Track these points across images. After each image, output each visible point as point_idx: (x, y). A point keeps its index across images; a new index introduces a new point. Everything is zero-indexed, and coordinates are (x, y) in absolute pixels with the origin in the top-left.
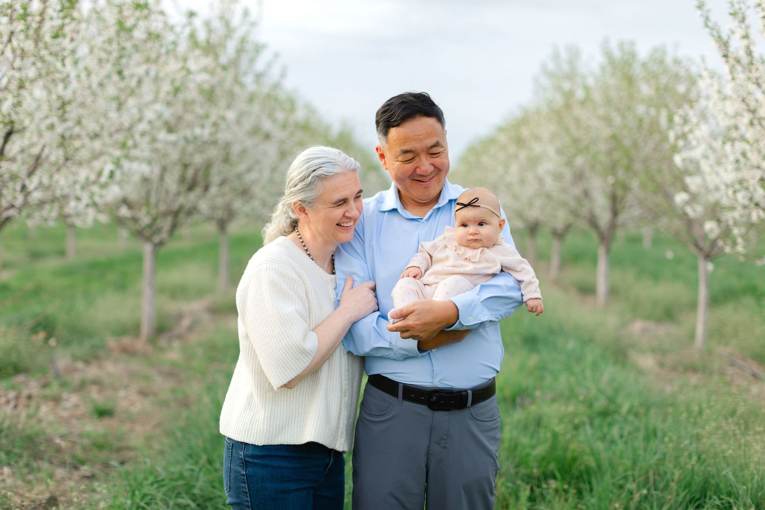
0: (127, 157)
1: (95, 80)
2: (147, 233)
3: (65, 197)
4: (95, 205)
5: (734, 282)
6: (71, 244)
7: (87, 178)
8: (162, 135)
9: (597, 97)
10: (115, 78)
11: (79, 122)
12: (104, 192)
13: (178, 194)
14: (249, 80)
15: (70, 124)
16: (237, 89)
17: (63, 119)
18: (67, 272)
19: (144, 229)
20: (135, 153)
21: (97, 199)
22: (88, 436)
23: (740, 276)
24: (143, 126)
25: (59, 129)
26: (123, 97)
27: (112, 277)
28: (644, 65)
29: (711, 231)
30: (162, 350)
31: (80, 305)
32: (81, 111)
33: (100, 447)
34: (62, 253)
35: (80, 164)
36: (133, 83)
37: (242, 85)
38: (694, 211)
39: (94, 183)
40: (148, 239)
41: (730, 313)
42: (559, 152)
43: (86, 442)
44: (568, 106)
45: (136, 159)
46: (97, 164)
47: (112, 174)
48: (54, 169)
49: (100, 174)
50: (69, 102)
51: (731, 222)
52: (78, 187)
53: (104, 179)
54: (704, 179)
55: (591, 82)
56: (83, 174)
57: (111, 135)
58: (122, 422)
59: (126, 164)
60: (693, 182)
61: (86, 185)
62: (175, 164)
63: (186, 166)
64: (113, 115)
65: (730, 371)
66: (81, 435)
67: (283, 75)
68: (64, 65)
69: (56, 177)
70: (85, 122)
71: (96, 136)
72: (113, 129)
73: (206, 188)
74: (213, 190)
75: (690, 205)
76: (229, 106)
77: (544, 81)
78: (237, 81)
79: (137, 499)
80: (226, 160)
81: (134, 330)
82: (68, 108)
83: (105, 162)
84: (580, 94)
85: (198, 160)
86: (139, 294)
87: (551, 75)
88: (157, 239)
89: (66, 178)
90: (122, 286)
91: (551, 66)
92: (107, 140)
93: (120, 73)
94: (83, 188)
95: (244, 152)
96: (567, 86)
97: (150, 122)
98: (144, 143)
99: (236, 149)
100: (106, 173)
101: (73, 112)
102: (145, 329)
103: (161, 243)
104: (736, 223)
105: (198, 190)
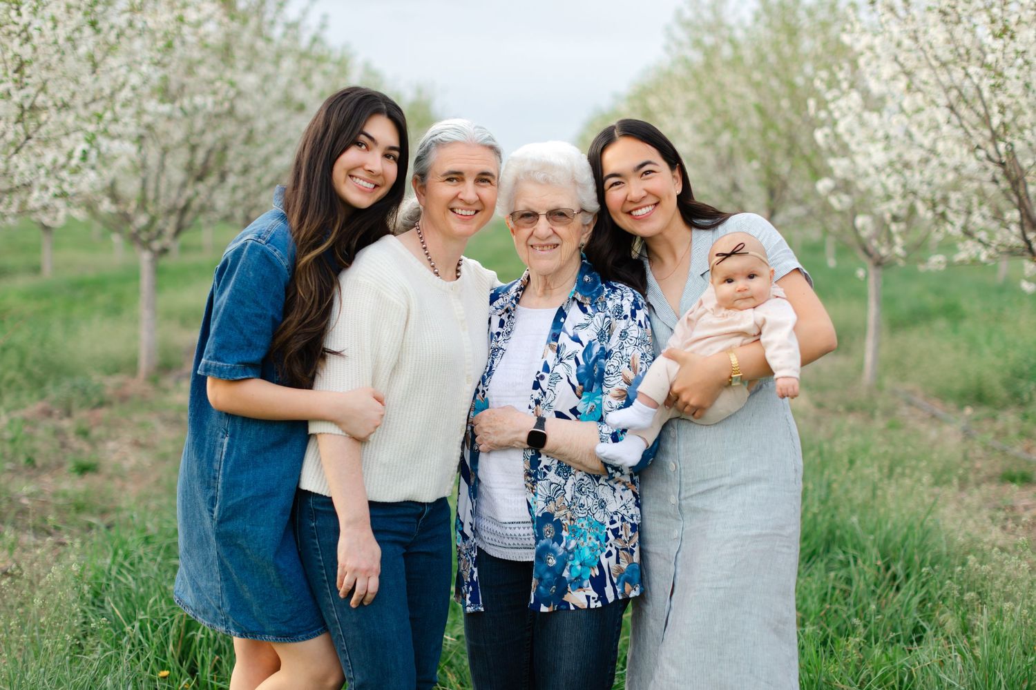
0: (105, 132)
1: (62, 33)
2: (144, 237)
3: (28, 186)
4: (63, 195)
5: (930, 300)
6: (47, 258)
7: (55, 161)
8: (152, 105)
9: (748, 54)
10: (88, 31)
11: (43, 89)
12: (76, 178)
13: (184, 185)
14: (277, 32)
15: (31, 90)
16: (260, 44)
17: (21, 86)
18: (41, 294)
19: (139, 231)
20: (114, 129)
21: (66, 187)
22: (65, 495)
23: (938, 292)
24: (126, 93)
25: (17, 97)
26: (98, 57)
27: (102, 299)
28: (810, 13)
29: (864, 228)
30: (166, 391)
31: (57, 334)
32: (45, 74)
33: (79, 508)
34: (36, 270)
35: (46, 142)
36: (112, 38)
37: (269, 40)
38: (840, 201)
39: (63, 167)
40: (146, 245)
41: (916, 341)
42: (699, 129)
43: (61, 501)
44: (709, 66)
45: (119, 136)
46: (67, 143)
47: (85, 157)
48: (12, 150)
49: (70, 156)
50: (30, 62)
51: (888, 217)
52: (42, 172)
53: (74, 162)
54: (853, 162)
55: (739, 34)
56: (50, 155)
57: (86, 105)
58: (110, 477)
59: (104, 143)
60: (839, 166)
61: (53, 171)
62: (179, 145)
63: (193, 148)
64: (87, 79)
65: (904, 411)
66: (55, 495)
67: (323, 26)
68: (19, 14)
69: (15, 159)
70: (51, 87)
71: (65, 106)
72: (89, 98)
73: (223, 177)
74: (232, 180)
75: (835, 195)
76: (249, 68)
77: (680, 34)
78: (259, 33)
79: (120, 559)
80: (249, 139)
81: (130, 366)
82: (27, 71)
83: (77, 140)
84: (727, 51)
85: (209, 139)
86: (135, 321)
87: (687, 25)
88: (157, 245)
89: (28, 161)
90: (115, 310)
91: (689, 14)
92: (83, 113)
93: (93, 24)
94: (48, 173)
95: (271, 128)
96: (709, 40)
97: (134, 89)
98: (127, 115)
99: (261, 125)
100: (78, 154)
101: (35, 74)
102: (144, 365)
103: (164, 251)
104: (895, 218)
105: (212, 180)
